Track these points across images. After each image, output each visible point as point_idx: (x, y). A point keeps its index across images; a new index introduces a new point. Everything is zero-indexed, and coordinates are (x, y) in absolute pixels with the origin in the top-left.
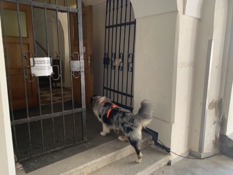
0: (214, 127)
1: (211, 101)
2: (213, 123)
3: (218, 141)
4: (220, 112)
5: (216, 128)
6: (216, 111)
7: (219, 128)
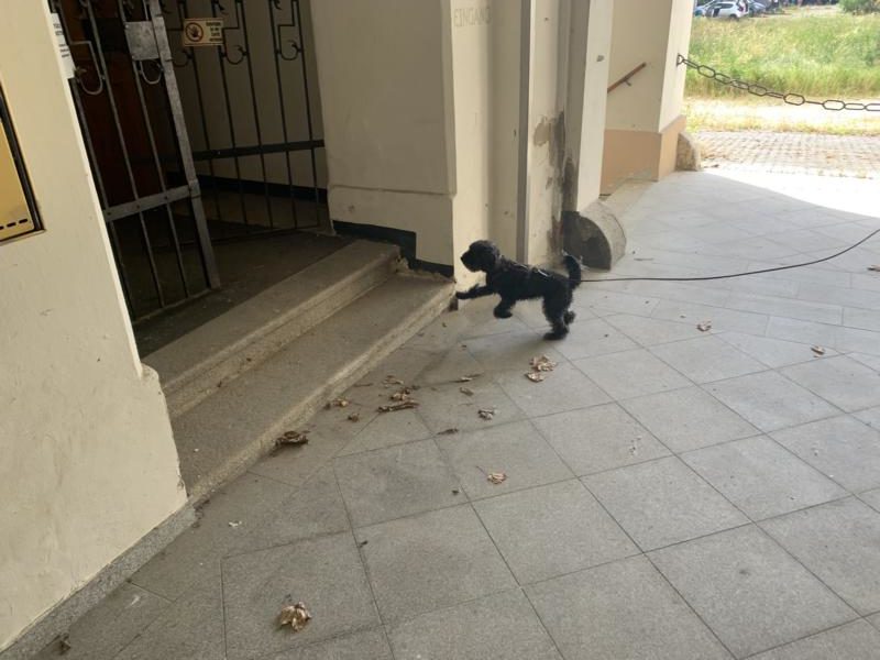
0: (547, 194)
1: (539, 121)
2: (546, 182)
3: (558, 231)
4: (559, 151)
5: (553, 197)
6: (551, 150)
7: (561, 196)
